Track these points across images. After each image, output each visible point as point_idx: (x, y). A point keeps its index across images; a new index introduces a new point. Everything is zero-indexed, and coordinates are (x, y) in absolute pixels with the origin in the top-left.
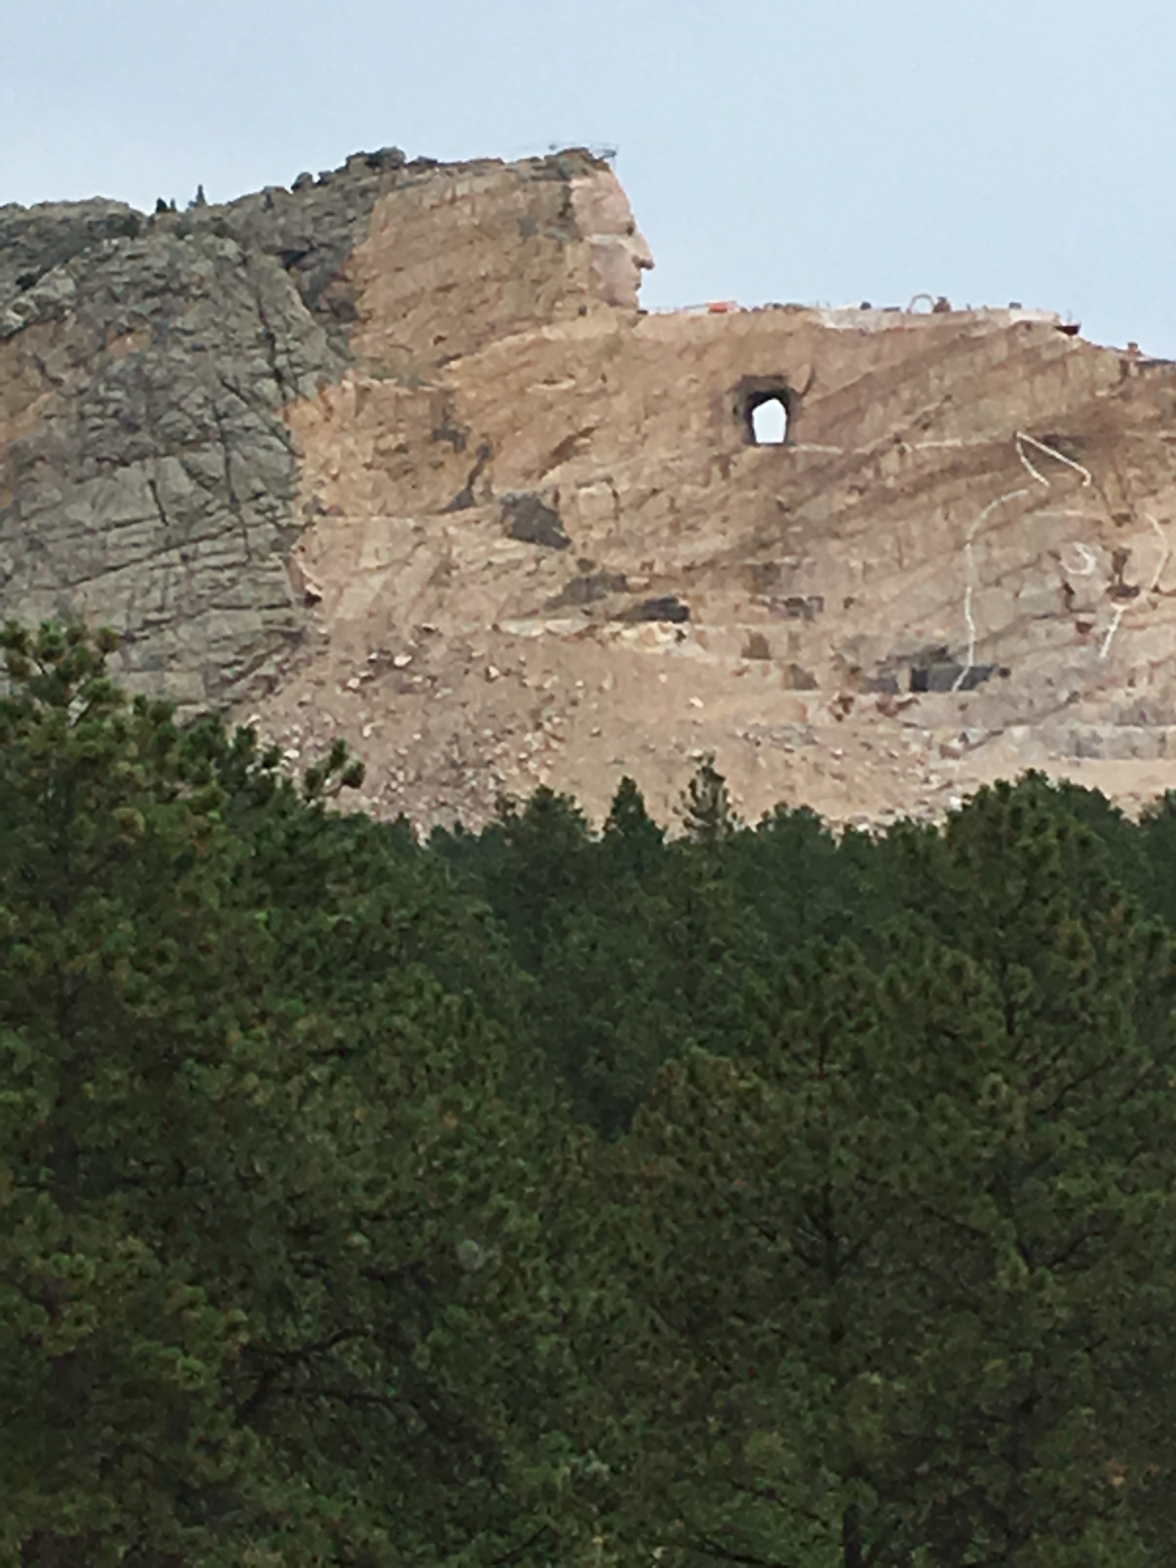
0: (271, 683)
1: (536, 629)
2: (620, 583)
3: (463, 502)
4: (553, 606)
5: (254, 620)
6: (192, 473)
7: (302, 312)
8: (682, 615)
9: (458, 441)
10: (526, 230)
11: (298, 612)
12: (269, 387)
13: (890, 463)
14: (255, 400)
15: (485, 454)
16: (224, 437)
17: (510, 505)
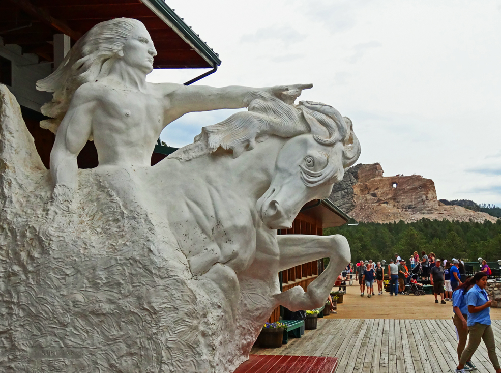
0: (352, 210)
1: (375, 204)
2: (382, 200)
3: (368, 194)
4: (376, 202)
5: (350, 204)
6: (345, 192)
7: (353, 178)
8: (387, 203)
9: (367, 188)
10: (373, 170)
11: (354, 204)
12: (351, 184)
13: (406, 189)
14: (350, 186)
15: (370, 189)
16: (347, 189)
17: (372, 194)
